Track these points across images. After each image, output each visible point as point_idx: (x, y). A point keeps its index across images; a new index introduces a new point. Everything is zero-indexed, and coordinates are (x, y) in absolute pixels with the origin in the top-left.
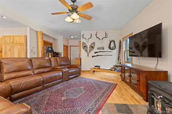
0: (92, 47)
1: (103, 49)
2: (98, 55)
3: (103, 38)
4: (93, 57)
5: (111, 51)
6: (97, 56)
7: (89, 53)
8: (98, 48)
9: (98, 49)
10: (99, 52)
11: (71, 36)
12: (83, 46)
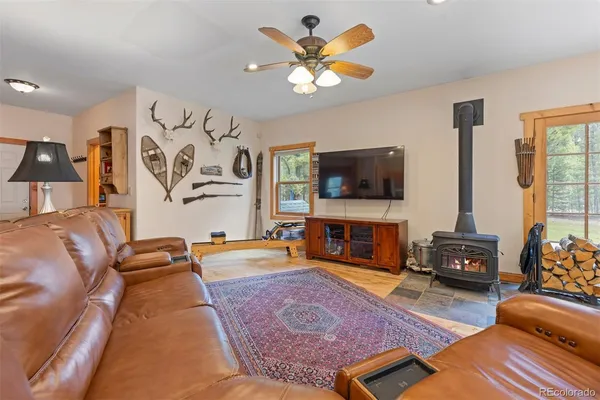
0: (185, 163)
1: (219, 173)
2: (203, 196)
3: (223, 136)
4: (186, 201)
5: (239, 181)
6: (200, 198)
7: (172, 188)
8: (204, 170)
9: (202, 173)
10: (208, 183)
11: (8, 81)
12: (145, 154)
